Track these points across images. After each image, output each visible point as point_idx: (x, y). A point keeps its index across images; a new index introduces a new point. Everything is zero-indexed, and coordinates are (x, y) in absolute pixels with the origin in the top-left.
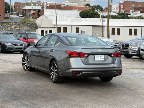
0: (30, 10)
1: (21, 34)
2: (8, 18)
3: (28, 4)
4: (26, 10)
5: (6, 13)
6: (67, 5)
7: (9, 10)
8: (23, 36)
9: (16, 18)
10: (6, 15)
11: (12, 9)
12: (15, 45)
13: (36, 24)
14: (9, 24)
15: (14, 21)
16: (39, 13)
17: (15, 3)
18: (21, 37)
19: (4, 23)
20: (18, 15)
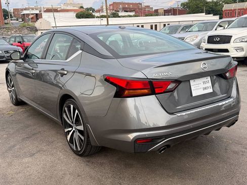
0: (28, 15)
1: (15, 37)
2: (8, 23)
3: (25, 9)
4: (24, 14)
5: (5, 19)
6: (62, 8)
7: (8, 16)
8: (18, 40)
9: (16, 23)
10: (6, 21)
11: (11, 15)
12: (7, 52)
13: (36, 27)
14: (8, 29)
15: (13, 26)
16: (37, 17)
17: (14, 9)
18: (15, 41)
19: (3, 28)
20: (17, 20)
